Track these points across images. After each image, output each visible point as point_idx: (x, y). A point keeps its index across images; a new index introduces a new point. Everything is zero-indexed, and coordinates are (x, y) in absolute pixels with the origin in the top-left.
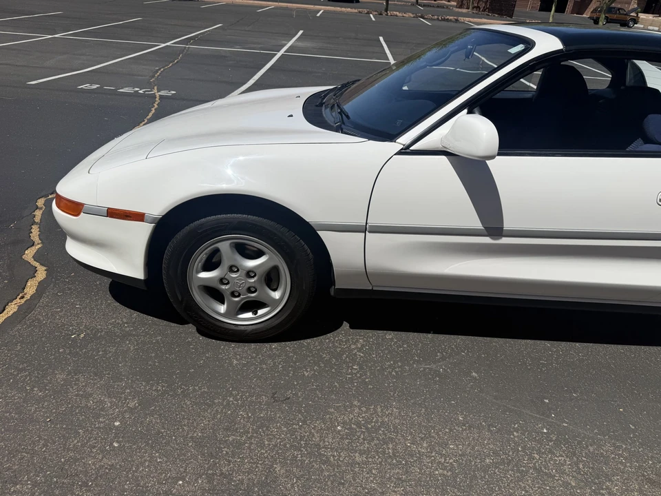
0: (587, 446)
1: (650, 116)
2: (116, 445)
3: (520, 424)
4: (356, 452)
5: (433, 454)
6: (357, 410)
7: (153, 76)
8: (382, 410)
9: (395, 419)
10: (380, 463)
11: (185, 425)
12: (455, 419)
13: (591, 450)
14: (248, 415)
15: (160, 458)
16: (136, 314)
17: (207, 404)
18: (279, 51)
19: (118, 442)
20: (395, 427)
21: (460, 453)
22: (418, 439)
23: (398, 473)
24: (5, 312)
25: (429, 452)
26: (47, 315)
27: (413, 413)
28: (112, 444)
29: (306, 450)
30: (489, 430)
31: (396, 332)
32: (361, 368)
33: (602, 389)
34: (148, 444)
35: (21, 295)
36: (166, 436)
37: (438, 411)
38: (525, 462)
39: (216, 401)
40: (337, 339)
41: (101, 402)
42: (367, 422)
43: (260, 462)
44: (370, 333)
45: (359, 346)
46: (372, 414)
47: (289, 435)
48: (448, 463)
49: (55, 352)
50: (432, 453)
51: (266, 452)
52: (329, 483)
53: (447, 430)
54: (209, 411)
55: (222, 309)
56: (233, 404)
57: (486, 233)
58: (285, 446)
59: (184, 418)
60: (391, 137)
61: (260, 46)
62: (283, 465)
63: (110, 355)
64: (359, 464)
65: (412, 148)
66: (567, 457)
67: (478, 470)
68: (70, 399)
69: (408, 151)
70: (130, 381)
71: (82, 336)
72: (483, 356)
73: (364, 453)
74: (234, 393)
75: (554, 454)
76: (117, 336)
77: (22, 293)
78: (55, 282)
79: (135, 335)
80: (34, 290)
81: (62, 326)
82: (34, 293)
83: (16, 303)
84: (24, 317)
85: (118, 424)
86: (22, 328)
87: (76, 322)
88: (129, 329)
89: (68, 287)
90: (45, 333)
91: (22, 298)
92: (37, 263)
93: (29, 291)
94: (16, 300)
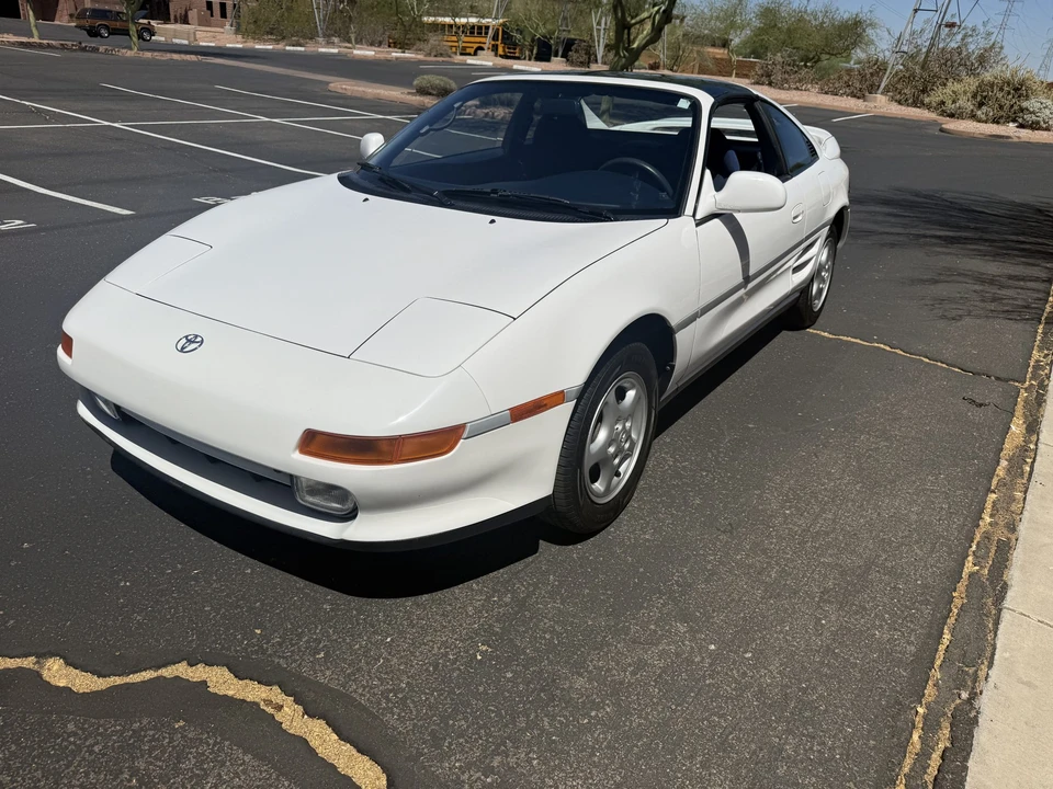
0: (855, 423)
2: (748, 655)
3: (821, 434)
4: (821, 514)
6: (767, 495)
8: (774, 483)
9: (788, 482)
12: (803, 456)
16: (474, 584)
19: (745, 653)
20: (799, 486)
21: (841, 470)
22: (818, 481)
26: (383, 678)
27: (787, 471)
28: (746, 658)
30: (821, 448)
32: (707, 471)
37: (789, 459)
38: (861, 451)
42: (786, 496)
46: (777, 490)
48: (849, 480)
49: (509, 682)
50: (836, 482)
53: (814, 465)
57: (744, 284)
60: (675, 211)
64: (835, 518)
65: (698, 217)
71: (484, 648)
76: (517, 613)
77: (257, 704)
78: (270, 656)
79: (528, 596)
80: (263, 688)
81: (436, 667)
82: (276, 689)
83: (291, 717)
84: (364, 709)
85: (713, 647)
86: (399, 715)
87: (439, 648)
88: (507, 599)
89: (308, 642)
90: (442, 689)
91: (279, 708)
92: (144, 673)
93: (264, 696)
94: (278, 717)
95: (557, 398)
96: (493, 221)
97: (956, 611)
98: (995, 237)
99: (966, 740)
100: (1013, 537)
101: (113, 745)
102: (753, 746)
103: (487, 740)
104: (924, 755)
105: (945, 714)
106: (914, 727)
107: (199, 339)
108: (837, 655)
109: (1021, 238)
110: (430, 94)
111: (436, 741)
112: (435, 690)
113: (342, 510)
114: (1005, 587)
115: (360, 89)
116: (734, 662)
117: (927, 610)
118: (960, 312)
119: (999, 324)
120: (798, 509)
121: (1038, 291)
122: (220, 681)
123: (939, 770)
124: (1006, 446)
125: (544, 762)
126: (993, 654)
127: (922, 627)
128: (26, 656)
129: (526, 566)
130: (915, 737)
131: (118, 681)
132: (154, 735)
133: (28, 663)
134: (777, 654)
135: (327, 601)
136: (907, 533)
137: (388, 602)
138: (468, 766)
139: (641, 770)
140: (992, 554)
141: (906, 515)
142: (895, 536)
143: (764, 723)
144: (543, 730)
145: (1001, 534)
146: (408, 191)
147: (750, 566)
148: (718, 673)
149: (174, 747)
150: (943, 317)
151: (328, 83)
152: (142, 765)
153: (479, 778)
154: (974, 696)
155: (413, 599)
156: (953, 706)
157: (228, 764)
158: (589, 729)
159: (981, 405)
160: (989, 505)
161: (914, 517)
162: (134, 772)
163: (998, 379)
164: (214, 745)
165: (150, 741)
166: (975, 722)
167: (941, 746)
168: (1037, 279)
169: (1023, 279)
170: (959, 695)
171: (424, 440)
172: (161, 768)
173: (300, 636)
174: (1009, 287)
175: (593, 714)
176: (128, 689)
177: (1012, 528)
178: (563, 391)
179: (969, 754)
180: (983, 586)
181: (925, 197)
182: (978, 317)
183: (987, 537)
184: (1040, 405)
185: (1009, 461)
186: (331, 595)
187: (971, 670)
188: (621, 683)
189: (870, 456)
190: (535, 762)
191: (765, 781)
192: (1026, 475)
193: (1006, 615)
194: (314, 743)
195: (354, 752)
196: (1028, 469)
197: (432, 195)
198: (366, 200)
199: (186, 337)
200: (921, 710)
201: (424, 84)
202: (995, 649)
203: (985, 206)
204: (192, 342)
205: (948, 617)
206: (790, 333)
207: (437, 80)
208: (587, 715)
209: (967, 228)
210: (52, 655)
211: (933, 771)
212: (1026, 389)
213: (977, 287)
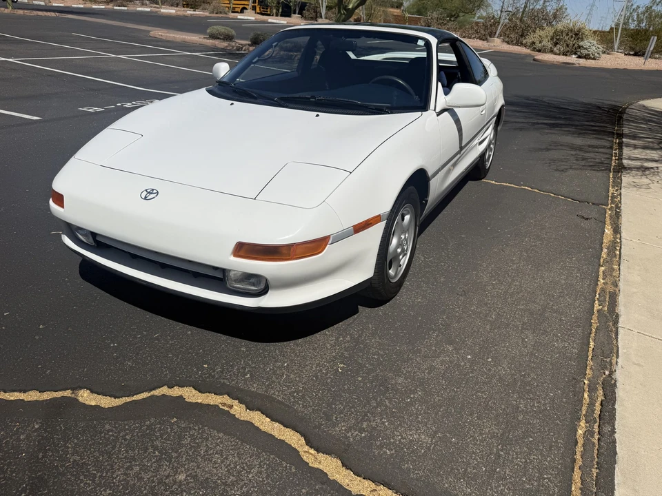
2: (490, 360)
3: (503, 239)
8: (483, 267)
9: (490, 266)
16: (326, 332)
19: (487, 358)
20: (497, 268)
21: (518, 258)
22: (507, 265)
26: (288, 386)
35: (223, 408)
37: (488, 254)
48: (524, 263)
49: (361, 382)
55: (391, 272)
60: (424, 107)
66: (526, 238)
71: (342, 365)
75: (523, 239)
76: (356, 346)
77: (218, 406)
78: (217, 378)
79: (359, 336)
80: (218, 397)
81: (317, 377)
82: (226, 397)
83: (239, 411)
84: (281, 403)
85: (469, 357)
86: (303, 405)
87: (316, 367)
88: (348, 338)
89: (238, 369)
90: (324, 389)
91: (231, 407)
92: (142, 394)
93: (219, 401)
94: (232, 412)
95: (377, 219)
96: (317, 116)
97: (594, 330)
98: (577, 123)
99: (612, 395)
100: (617, 290)
101: (137, 434)
102: (503, 407)
103: (356, 414)
104: (592, 404)
105: (599, 383)
106: (584, 391)
107: (155, 191)
108: (537, 357)
109: (592, 124)
110: (218, 38)
111: (328, 418)
112: (319, 390)
113: (256, 290)
114: (617, 316)
115: (171, 35)
116: (483, 364)
117: (580, 330)
118: (566, 167)
119: (588, 173)
120: (500, 281)
121: (606, 153)
122: (190, 395)
123: (601, 412)
124: (604, 241)
125: (391, 423)
126: (618, 351)
127: (579, 339)
128: (65, 389)
129: (355, 320)
130: (586, 395)
131: (128, 399)
132: (160, 427)
133: (68, 393)
134: (505, 358)
135: (242, 346)
136: (561, 290)
137: (279, 344)
138: (350, 429)
139: (446, 423)
140: (607, 299)
141: (559, 281)
142: (555, 292)
143: (506, 394)
144: (386, 406)
145: (610, 288)
146: (255, 98)
147: (480, 313)
148: (475, 370)
149: (175, 433)
150: (557, 170)
151: (149, 31)
152: (158, 443)
153: (357, 434)
154: (612, 373)
155: (294, 341)
156: (602, 379)
157: (210, 439)
158: (411, 404)
159: (587, 219)
160: (601, 273)
161: (563, 282)
162: (155, 448)
163: (593, 204)
164: (199, 430)
165: (159, 431)
166: (615, 385)
167: (600, 399)
168: (604, 147)
169: (596, 147)
170: (604, 373)
171: (309, 245)
172: (171, 444)
173: (232, 367)
174: (590, 152)
175: (412, 396)
176: (135, 404)
177: (616, 286)
178: (380, 215)
179: (615, 402)
180: (606, 316)
181: (533, 100)
182: (575, 169)
183: (603, 290)
184: (618, 218)
185: (608, 249)
186: (244, 342)
187: (608, 360)
188: (424, 379)
189: (533, 250)
190: (387, 424)
191: (513, 424)
192: (618, 256)
193: (621, 331)
194: (257, 424)
195: (282, 427)
196: (618, 253)
197: (274, 100)
198: (232, 104)
199: (146, 190)
200: (586, 382)
201: (214, 31)
202: (618, 348)
203: (568, 106)
204: (150, 193)
205: (591, 333)
206: (473, 182)
207: (222, 29)
208: (408, 397)
209: (560, 118)
210: (81, 388)
211: (597, 412)
212: (609, 209)
213: (573, 153)
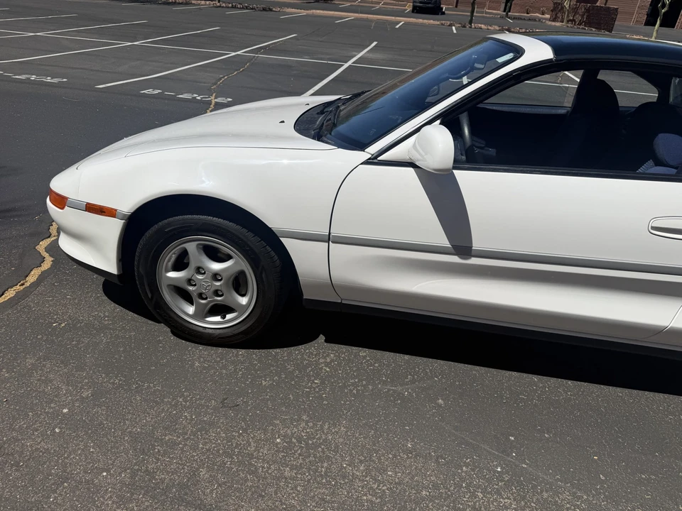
0: (542, 492)
1: (661, 136)
2: (57, 430)
3: (473, 458)
4: (288, 466)
5: (367, 479)
6: (303, 424)
7: (215, 84)
8: (329, 427)
9: (339, 437)
10: (309, 481)
11: (127, 420)
12: (403, 445)
13: (545, 497)
14: (191, 417)
15: (93, 448)
17: (156, 402)
18: (346, 62)
19: (60, 428)
20: (337, 447)
21: (397, 480)
22: (357, 461)
23: (324, 493)
24: (3, 296)
25: (364, 476)
26: (38, 302)
27: (360, 435)
28: (54, 429)
29: (238, 458)
30: (437, 461)
31: (372, 350)
32: (323, 383)
33: (581, 432)
34: (86, 433)
35: (22, 282)
36: (106, 428)
37: (388, 435)
38: (465, 499)
39: (166, 400)
40: (308, 351)
41: (58, 388)
42: (309, 438)
43: (188, 464)
44: (344, 348)
45: (328, 360)
46: (317, 430)
47: (225, 441)
48: (379, 490)
49: (33, 338)
50: (366, 477)
51: (197, 455)
52: (249, 494)
53: (391, 456)
54: (155, 409)
55: (191, 310)
56: (181, 404)
57: (453, 251)
58: (218, 451)
59: (129, 413)
61: (328, 57)
62: (210, 469)
63: (82, 345)
64: (286, 478)
65: (380, 158)
66: (515, 500)
67: (410, 501)
68: (31, 383)
69: (375, 161)
70: (91, 372)
71: (63, 325)
72: (457, 383)
73: (295, 469)
74: (185, 394)
75: (500, 494)
85: (66, 411)
86: (12, 313)
91: (22, 285)
94: (16, 286)
95: (112, 213)
116: (49, 423)
122: (41, 269)
